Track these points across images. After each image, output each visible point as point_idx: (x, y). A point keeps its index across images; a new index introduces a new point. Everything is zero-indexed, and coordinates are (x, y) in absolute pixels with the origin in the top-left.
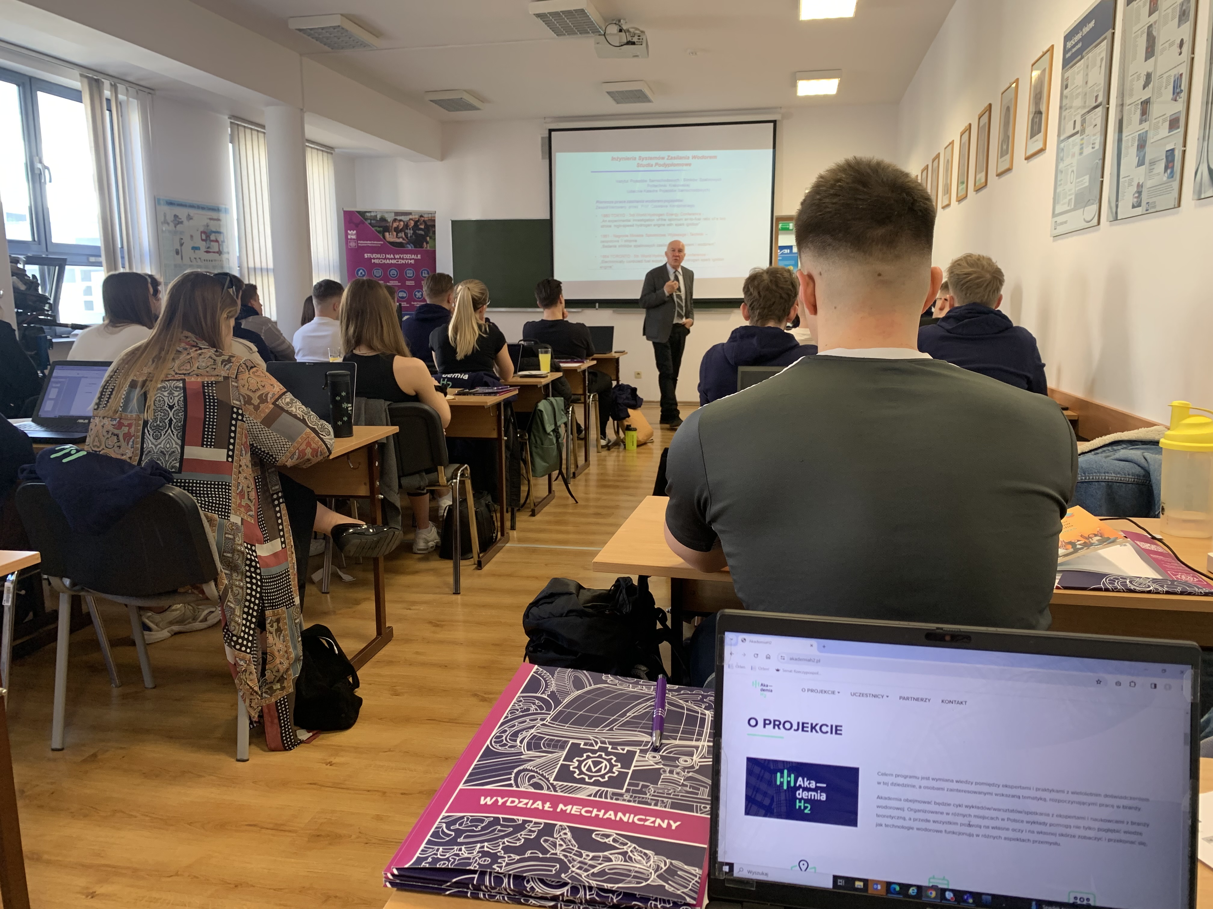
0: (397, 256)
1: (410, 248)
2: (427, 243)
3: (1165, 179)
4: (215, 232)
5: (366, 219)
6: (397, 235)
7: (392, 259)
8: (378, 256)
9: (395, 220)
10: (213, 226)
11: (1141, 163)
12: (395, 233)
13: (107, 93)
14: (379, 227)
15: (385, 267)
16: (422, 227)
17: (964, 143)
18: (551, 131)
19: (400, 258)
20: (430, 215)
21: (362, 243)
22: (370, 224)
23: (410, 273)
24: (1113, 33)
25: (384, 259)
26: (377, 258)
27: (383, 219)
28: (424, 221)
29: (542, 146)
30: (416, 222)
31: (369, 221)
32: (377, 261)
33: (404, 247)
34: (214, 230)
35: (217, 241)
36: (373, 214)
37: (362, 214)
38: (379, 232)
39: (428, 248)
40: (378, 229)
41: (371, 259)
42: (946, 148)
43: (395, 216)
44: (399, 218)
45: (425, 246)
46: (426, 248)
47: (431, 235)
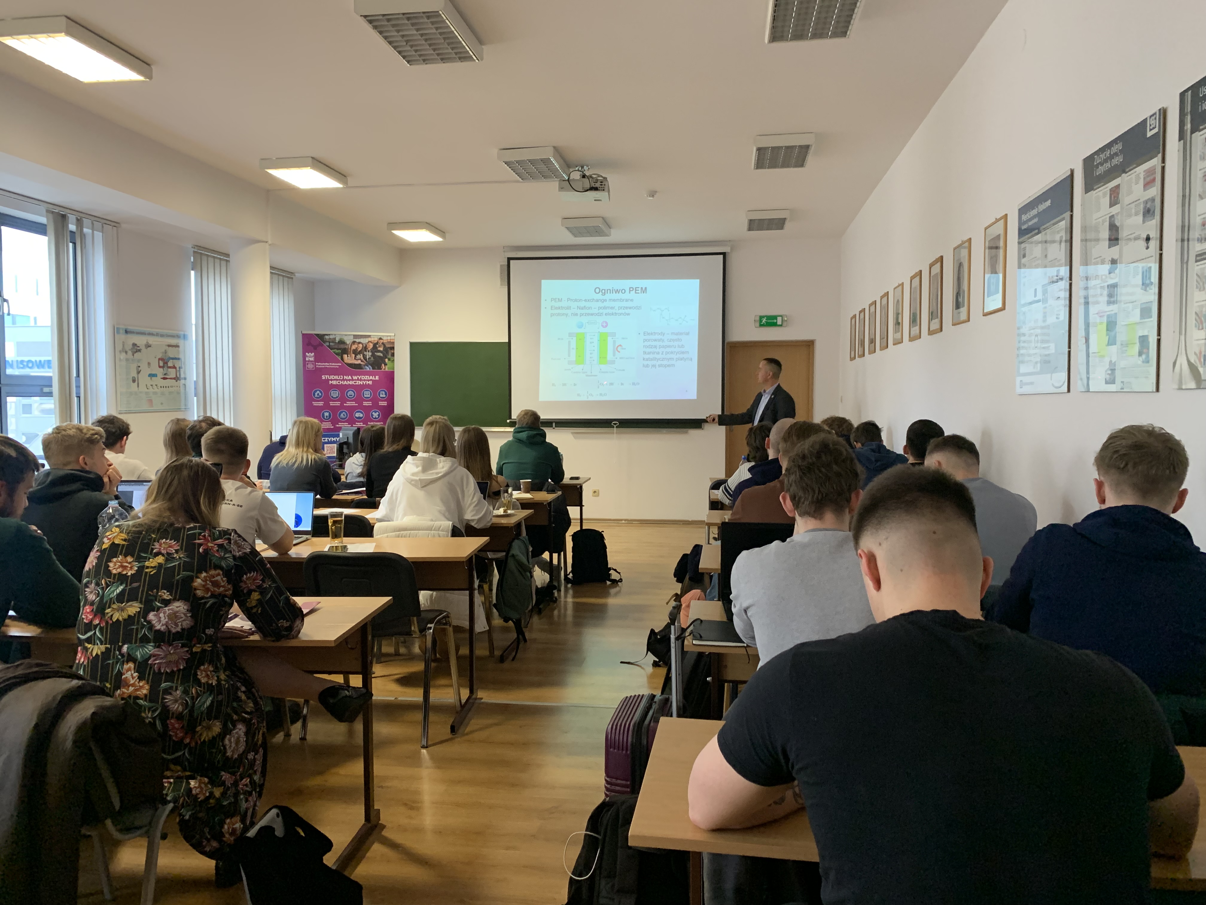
0: (355, 378)
1: (368, 370)
2: (386, 365)
3: (1140, 362)
4: (173, 359)
5: (325, 342)
6: (355, 357)
7: (349, 380)
8: (336, 377)
9: (354, 342)
10: (171, 353)
11: (1112, 342)
12: (354, 355)
13: (72, 227)
14: (338, 349)
15: (342, 388)
16: (381, 349)
17: (915, 288)
18: (509, 259)
19: (358, 379)
20: (389, 338)
21: (320, 365)
22: (329, 346)
23: (367, 394)
24: (1072, 216)
25: (342, 380)
26: (335, 380)
27: (342, 342)
28: (383, 343)
29: (501, 273)
30: (375, 345)
31: (328, 344)
32: (334, 383)
33: (362, 369)
34: (172, 356)
35: (174, 367)
36: (331, 337)
37: (321, 337)
38: (337, 354)
39: (387, 370)
40: (337, 351)
41: (328, 380)
42: (895, 289)
43: (354, 338)
44: (358, 340)
45: (384, 367)
46: (385, 369)
47: (389, 356)
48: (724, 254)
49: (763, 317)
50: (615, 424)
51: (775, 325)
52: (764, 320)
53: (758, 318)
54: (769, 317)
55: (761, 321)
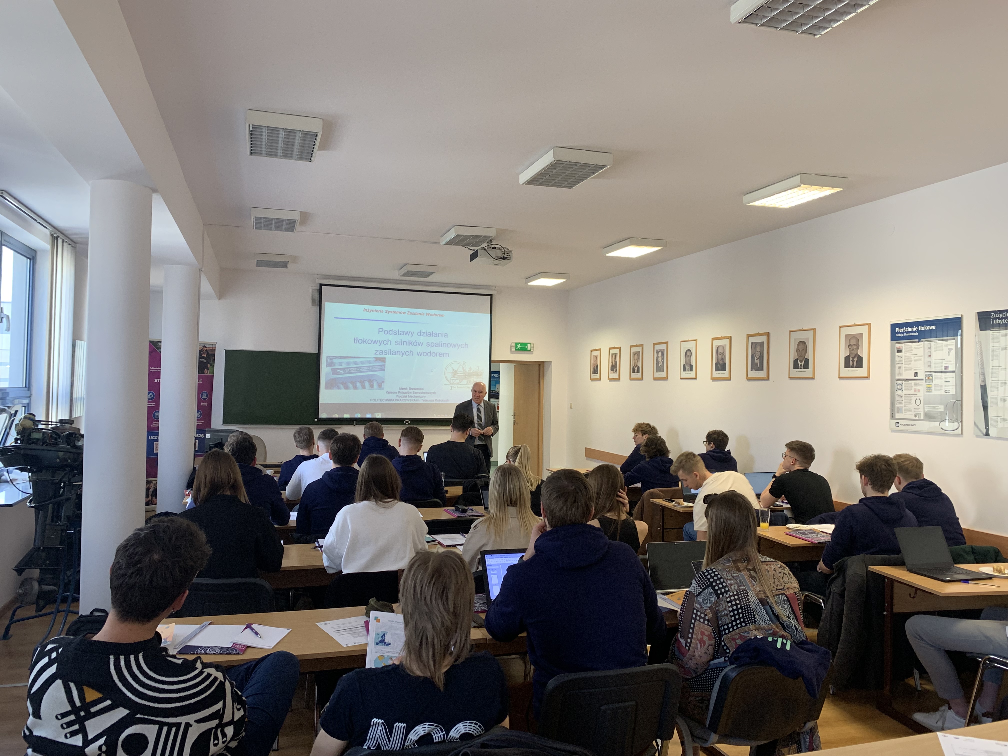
2: (208, 369)
5: (158, 348)
16: (205, 356)
18: (321, 285)
20: (211, 346)
21: (153, 369)
28: (206, 351)
29: (312, 296)
30: (200, 352)
37: (155, 344)
39: (208, 374)
45: (206, 372)
46: (207, 373)
47: (211, 362)
48: (491, 295)
49: (518, 343)
50: (407, 422)
51: (526, 350)
52: (519, 346)
53: (514, 345)
54: (522, 344)
55: (516, 347)
